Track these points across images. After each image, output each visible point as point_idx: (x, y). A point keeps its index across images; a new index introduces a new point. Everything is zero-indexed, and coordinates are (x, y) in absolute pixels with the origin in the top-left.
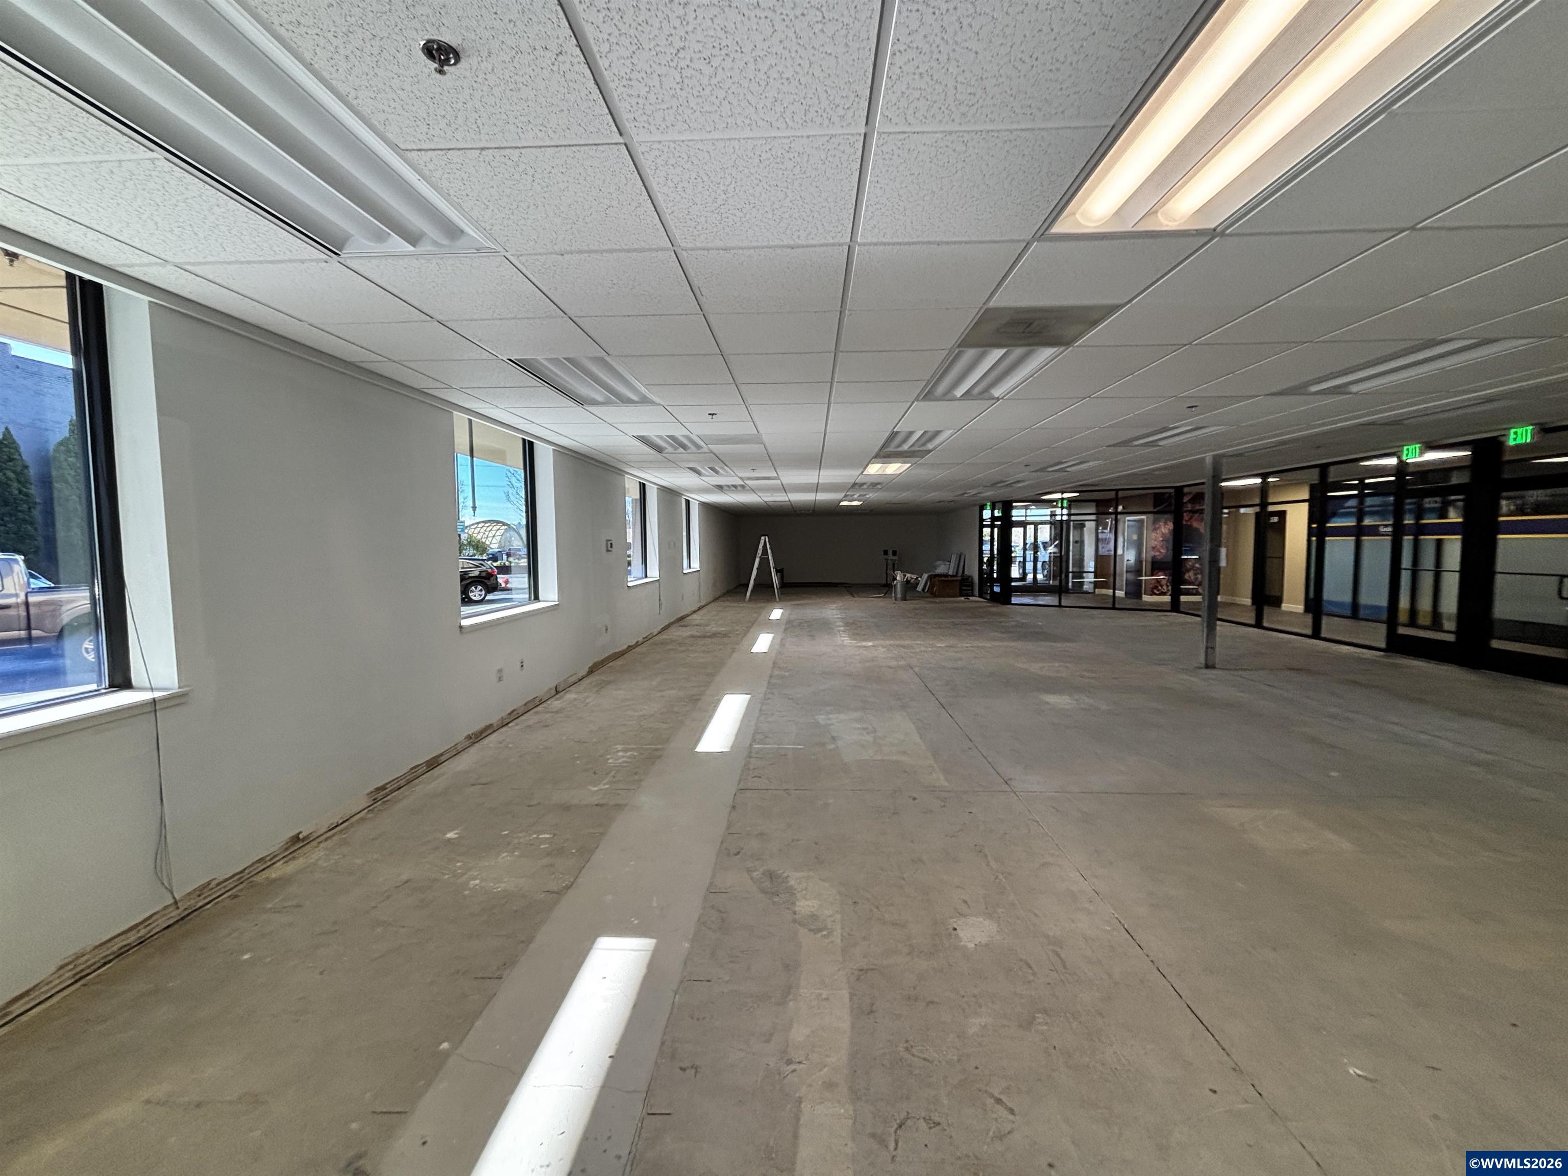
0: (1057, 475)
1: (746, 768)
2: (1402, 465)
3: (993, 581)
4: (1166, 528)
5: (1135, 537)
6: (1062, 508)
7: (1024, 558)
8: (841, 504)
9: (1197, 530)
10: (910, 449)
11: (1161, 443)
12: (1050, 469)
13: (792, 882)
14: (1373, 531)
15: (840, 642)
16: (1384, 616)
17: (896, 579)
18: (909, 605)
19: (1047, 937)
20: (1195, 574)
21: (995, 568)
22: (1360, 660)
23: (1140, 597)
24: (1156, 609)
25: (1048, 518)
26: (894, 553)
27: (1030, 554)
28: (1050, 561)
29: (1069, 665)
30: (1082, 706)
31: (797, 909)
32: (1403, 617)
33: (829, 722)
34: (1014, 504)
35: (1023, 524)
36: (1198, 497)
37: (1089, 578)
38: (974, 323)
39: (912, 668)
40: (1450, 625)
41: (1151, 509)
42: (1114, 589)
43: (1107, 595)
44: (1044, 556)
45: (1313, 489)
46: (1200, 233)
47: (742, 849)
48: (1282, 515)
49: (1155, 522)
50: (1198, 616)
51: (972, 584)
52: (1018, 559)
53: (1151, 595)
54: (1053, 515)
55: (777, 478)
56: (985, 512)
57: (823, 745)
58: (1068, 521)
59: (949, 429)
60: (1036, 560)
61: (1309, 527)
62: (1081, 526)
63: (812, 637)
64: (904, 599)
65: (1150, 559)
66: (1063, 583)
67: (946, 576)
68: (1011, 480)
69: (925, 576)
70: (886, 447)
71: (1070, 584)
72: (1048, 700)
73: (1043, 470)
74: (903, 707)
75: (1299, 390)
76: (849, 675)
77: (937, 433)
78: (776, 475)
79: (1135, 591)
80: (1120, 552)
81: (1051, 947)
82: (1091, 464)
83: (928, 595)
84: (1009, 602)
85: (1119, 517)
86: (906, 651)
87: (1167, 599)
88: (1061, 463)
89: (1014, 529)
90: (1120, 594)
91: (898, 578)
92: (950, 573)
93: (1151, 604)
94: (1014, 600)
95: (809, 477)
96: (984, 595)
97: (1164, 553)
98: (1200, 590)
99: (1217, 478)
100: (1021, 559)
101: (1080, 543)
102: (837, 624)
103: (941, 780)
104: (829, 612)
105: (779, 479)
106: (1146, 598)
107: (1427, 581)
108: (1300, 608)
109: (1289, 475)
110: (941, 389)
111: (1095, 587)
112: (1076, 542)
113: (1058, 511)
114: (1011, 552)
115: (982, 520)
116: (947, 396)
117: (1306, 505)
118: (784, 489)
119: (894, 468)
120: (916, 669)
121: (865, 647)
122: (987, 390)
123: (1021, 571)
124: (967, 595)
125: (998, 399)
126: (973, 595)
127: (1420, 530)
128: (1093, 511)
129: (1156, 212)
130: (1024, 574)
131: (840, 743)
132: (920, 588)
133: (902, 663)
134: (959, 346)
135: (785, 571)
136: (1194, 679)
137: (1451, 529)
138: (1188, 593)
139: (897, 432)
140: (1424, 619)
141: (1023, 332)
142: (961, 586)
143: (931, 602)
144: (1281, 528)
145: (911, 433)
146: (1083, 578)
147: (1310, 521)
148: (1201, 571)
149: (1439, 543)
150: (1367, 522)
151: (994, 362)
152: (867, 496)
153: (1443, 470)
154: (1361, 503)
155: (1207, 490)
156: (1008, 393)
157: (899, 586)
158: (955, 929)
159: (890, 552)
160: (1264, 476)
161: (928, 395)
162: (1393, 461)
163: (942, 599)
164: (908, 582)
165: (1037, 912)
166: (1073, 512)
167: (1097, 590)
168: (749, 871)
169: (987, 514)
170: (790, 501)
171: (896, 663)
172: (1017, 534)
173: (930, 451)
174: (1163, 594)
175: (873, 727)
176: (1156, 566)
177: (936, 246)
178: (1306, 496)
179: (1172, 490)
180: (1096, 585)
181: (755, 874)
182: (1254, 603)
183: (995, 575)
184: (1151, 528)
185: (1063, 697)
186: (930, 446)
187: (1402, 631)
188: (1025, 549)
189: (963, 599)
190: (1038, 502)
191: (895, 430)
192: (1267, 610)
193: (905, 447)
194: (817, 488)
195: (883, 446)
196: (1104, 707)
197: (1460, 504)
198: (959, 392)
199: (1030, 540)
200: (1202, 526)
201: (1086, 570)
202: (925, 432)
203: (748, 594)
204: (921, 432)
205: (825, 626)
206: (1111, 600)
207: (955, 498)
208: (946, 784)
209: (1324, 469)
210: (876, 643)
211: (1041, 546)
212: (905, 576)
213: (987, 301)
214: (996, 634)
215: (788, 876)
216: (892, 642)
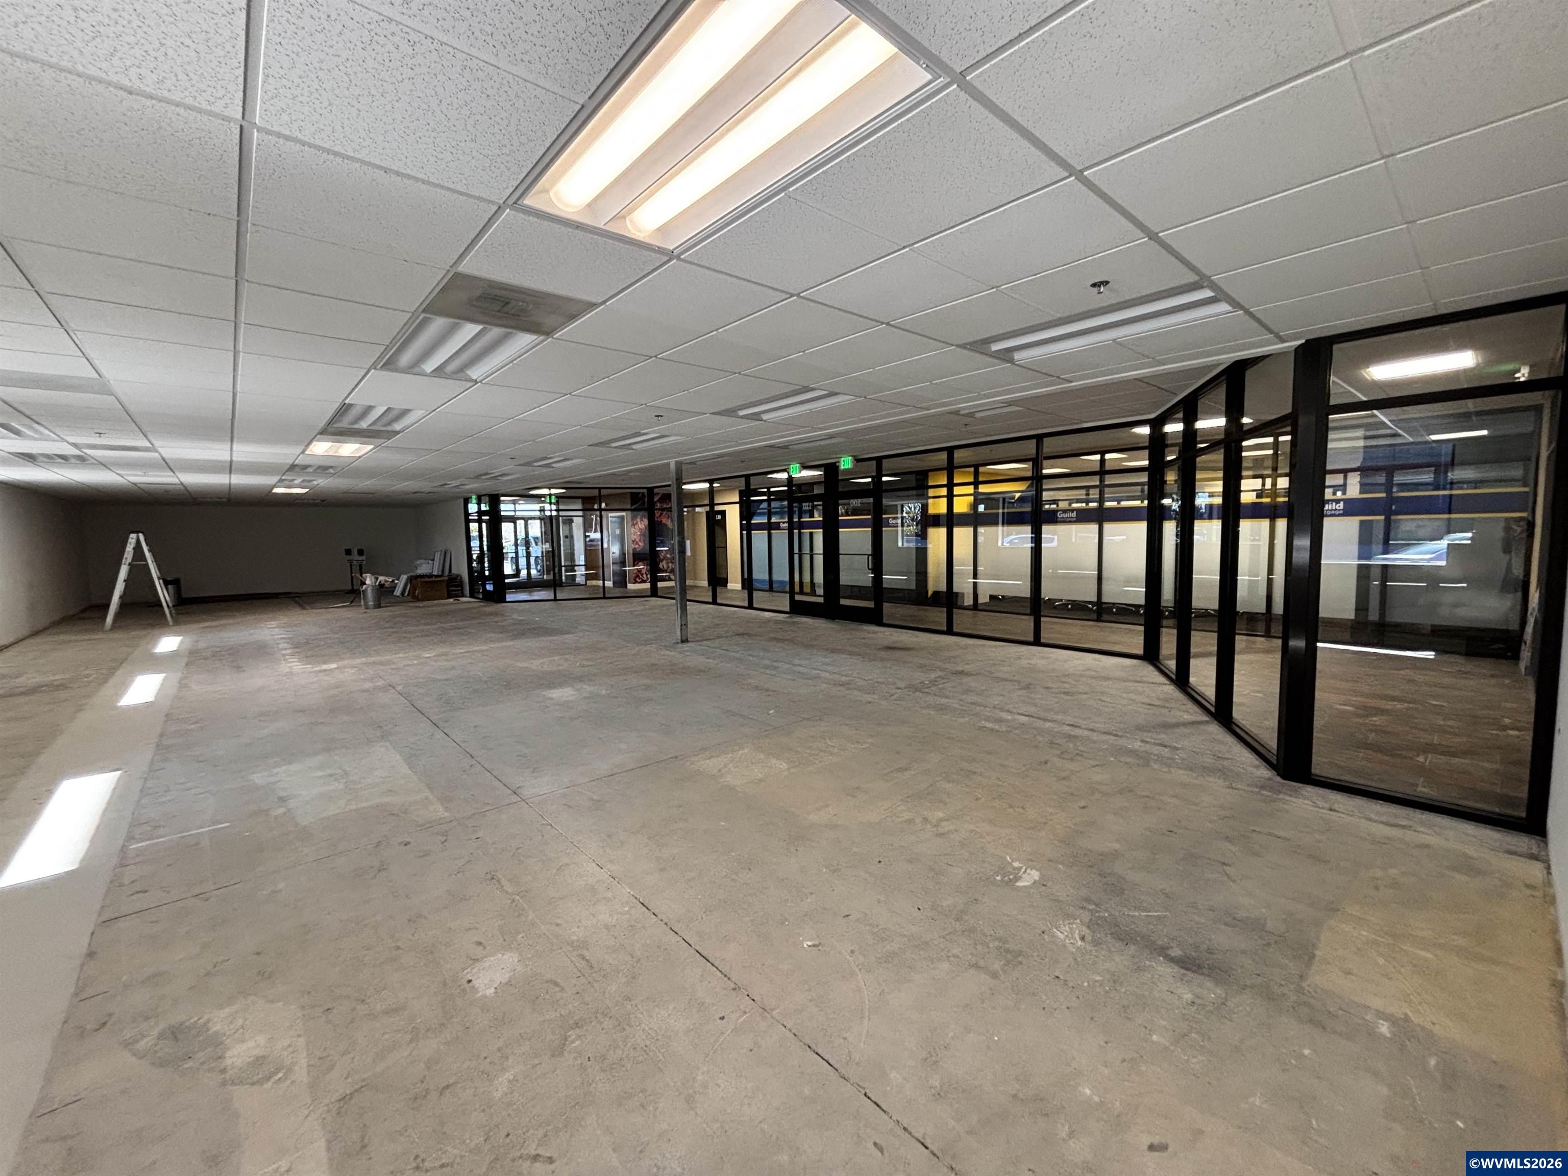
0: (545, 470)
1: (115, 883)
2: (790, 478)
3: (485, 579)
4: (642, 524)
5: (618, 532)
6: (551, 503)
7: (517, 553)
8: (276, 490)
9: (666, 525)
10: (372, 428)
11: (634, 447)
12: (536, 464)
13: (216, 1028)
14: (777, 526)
15: (287, 670)
16: (788, 589)
17: (365, 584)
18: (385, 613)
19: (571, 943)
20: (667, 563)
21: (486, 565)
22: (777, 622)
23: (626, 586)
24: (639, 595)
25: (538, 513)
26: (361, 552)
27: (522, 550)
28: (542, 556)
29: (567, 657)
30: (584, 695)
31: (228, 1062)
32: (797, 589)
33: (272, 779)
34: (502, 498)
35: (513, 519)
36: (666, 497)
37: (581, 572)
38: (441, 287)
39: (394, 688)
40: (820, 591)
41: (629, 507)
42: (604, 581)
43: (599, 586)
44: (536, 551)
45: (741, 494)
46: (660, 251)
47: (110, 1015)
48: (723, 513)
49: (633, 518)
50: (673, 599)
51: (461, 584)
52: (510, 555)
53: (634, 583)
54: (542, 510)
55: (153, 449)
56: (470, 506)
57: (266, 812)
58: (558, 517)
59: (422, 409)
60: (528, 555)
61: (741, 524)
62: (569, 521)
63: (239, 669)
64: (378, 606)
65: (631, 552)
66: (557, 577)
67: (431, 576)
68: (496, 472)
69: (404, 578)
70: (335, 422)
71: (564, 578)
72: (550, 695)
73: (528, 464)
74: (383, 737)
75: (730, 412)
76: (303, 711)
77: (405, 412)
78: (149, 445)
79: (621, 580)
80: (605, 546)
81: (575, 953)
82: (574, 461)
83: (409, 598)
84: (503, 600)
85: (603, 513)
86: (386, 667)
87: (647, 586)
88: (546, 458)
89: (503, 524)
90: (609, 584)
91: (368, 582)
92: (435, 573)
93: (634, 591)
94: (509, 597)
95: (218, 452)
96: (476, 595)
97: (642, 546)
98: (672, 577)
99: (680, 482)
100: (514, 555)
101: (570, 537)
102: (281, 646)
103: (439, 811)
104: (267, 632)
105: (157, 451)
106: (630, 586)
107: (806, 559)
108: (738, 586)
109: (727, 482)
110: (406, 358)
111: (587, 579)
112: (566, 537)
113: (547, 507)
114: (502, 548)
115: (467, 514)
116: (413, 368)
117: (738, 506)
118: (168, 465)
119: (350, 449)
120: (400, 688)
121: (325, 671)
122: (462, 369)
123: (514, 567)
124: (456, 596)
125: (476, 382)
126: (463, 596)
127: (802, 526)
128: (580, 507)
129: (624, 217)
130: (518, 571)
131: (292, 804)
132: (398, 592)
133: (380, 683)
134: (424, 311)
135: (183, 582)
136: (672, 653)
137: (815, 525)
138: (663, 579)
139: (350, 405)
140: (807, 589)
141: (499, 311)
142: (448, 586)
143: (412, 607)
144: (723, 524)
145: (370, 409)
146: (575, 571)
147: (741, 519)
148: (672, 560)
149: (811, 534)
150: (773, 520)
151: (469, 337)
152: (315, 483)
153: (810, 484)
154: (769, 505)
155: (673, 492)
156: (487, 377)
157: (369, 591)
158: (470, 981)
159: (355, 551)
160: (711, 482)
161: (389, 364)
162: (784, 476)
163: (426, 603)
164: (381, 586)
165: (559, 921)
166: (561, 507)
167: (588, 582)
168: (127, 1045)
169: (473, 508)
170: (182, 484)
171: (371, 685)
172: (507, 529)
173: (398, 433)
174: (644, 581)
175: (344, 771)
176: (637, 557)
177: (382, 173)
178: (737, 499)
179: (645, 491)
180: (588, 577)
181: (142, 1045)
182: (709, 585)
183: (487, 573)
184: (630, 524)
185: (566, 690)
186: (397, 427)
187: (798, 598)
188: (516, 545)
189: (452, 600)
190: (526, 496)
191: (347, 402)
192: (719, 589)
193: (364, 425)
194: (231, 467)
195: (330, 422)
196: (604, 692)
197: (821, 508)
198: (430, 366)
199: (521, 535)
200: (670, 523)
201: (577, 563)
202: (389, 409)
203: (110, 619)
204: (385, 408)
205: (262, 651)
206: (601, 590)
207: (435, 489)
208: (447, 814)
209: (747, 477)
210: (341, 663)
211: (532, 541)
212: (377, 579)
213: (455, 263)
214: (493, 635)
215: (209, 1021)
216: (364, 660)
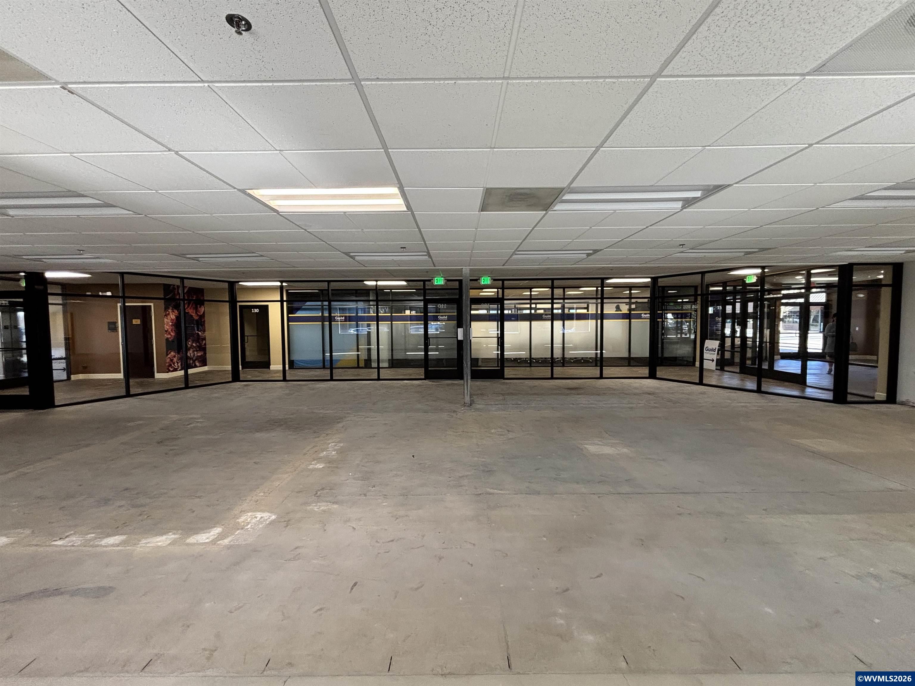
4: (173, 314)
41: (163, 297)
48: (263, 308)
49: (166, 308)
53: (168, 372)
65: (163, 341)
87: (180, 373)
97: (172, 335)
174: (176, 370)
184: (162, 314)
